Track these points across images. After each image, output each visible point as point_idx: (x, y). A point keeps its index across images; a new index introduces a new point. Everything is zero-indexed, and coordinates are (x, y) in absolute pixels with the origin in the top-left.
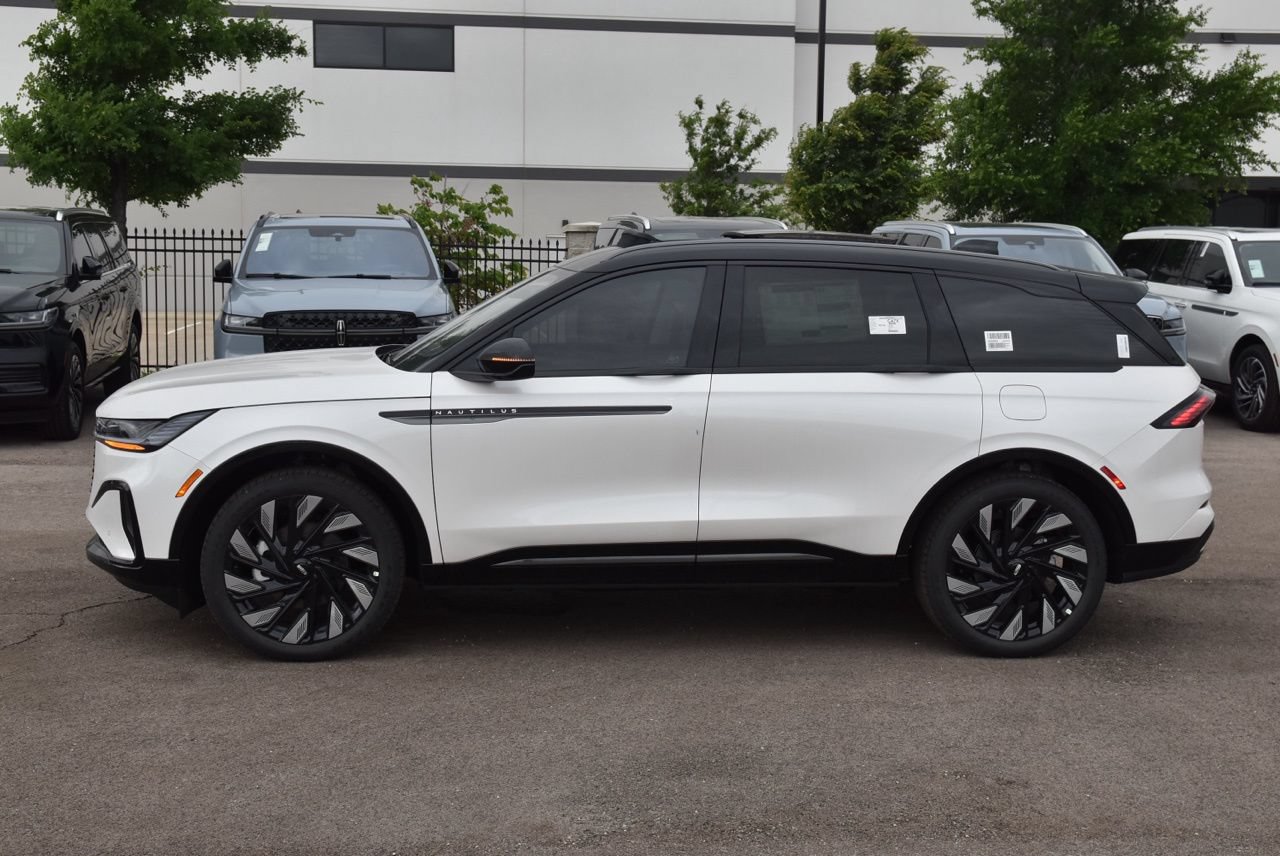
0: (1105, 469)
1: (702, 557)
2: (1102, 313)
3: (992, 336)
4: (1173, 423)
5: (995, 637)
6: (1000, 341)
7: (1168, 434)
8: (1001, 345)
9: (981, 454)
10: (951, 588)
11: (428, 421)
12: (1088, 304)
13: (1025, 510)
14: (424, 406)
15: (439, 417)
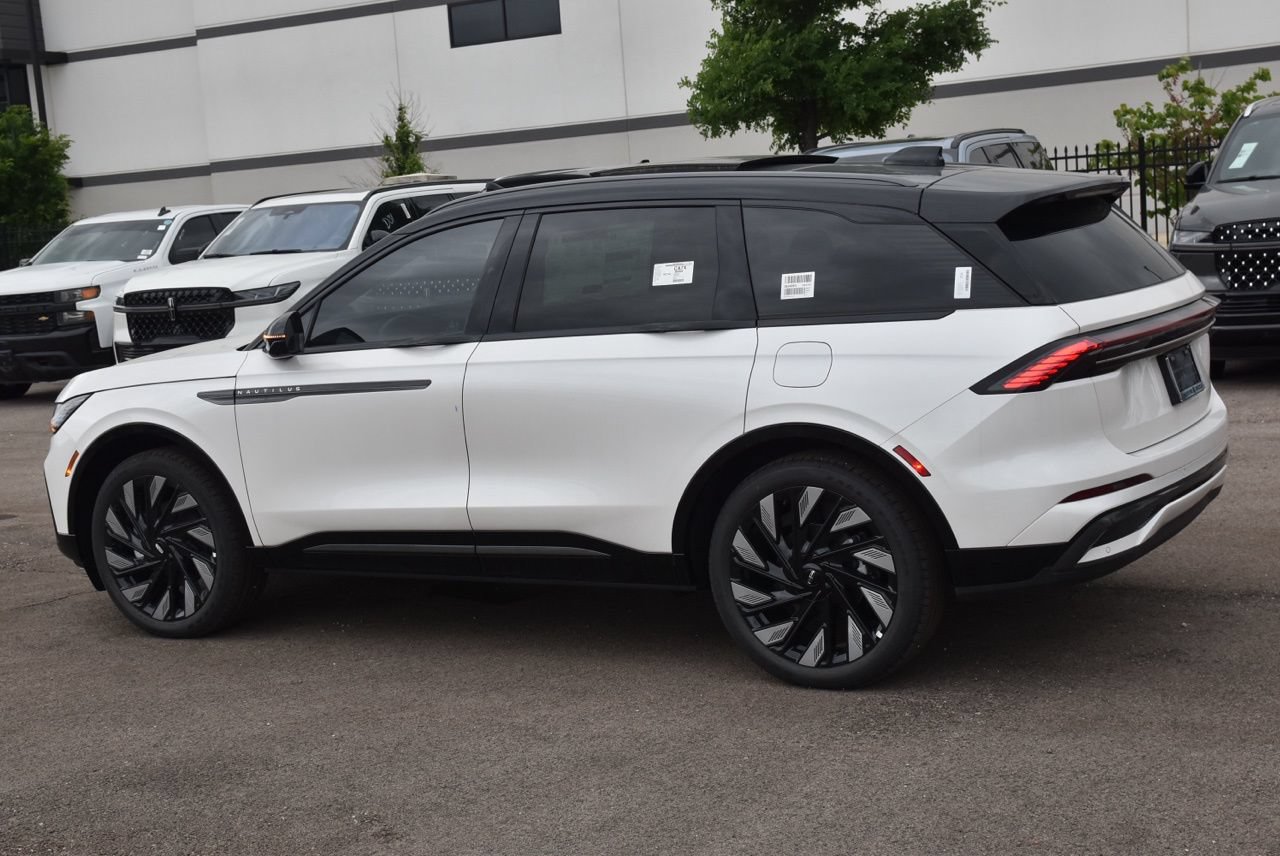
0: (899, 449)
1: (482, 549)
2: (942, 240)
3: (790, 280)
4: (1007, 386)
5: (793, 661)
6: (799, 285)
7: (995, 402)
8: (800, 291)
9: (746, 431)
10: (736, 597)
11: (232, 401)
12: (926, 228)
13: (812, 501)
14: (228, 385)
15: (241, 397)
